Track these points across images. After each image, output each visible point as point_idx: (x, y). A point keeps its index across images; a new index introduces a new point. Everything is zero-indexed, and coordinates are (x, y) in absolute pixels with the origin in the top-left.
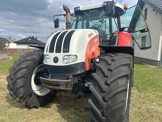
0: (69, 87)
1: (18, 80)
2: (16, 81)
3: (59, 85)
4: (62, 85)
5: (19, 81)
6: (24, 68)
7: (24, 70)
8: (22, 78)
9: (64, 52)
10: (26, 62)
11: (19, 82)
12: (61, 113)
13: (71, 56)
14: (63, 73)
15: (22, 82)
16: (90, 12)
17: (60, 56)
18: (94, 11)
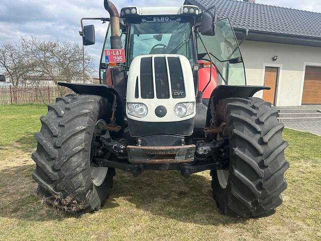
0: (191, 157)
1: (72, 158)
2: (68, 159)
3: (173, 156)
4: (179, 156)
5: (74, 159)
6: (82, 131)
7: (81, 137)
8: (81, 153)
9: (174, 97)
10: (80, 119)
11: (75, 162)
12: (147, 210)
13: (188, 104)
14: (166, 134)
15: (82, 160)
16: (155, 20)
17: (170, 103)
18: (162, 19)
